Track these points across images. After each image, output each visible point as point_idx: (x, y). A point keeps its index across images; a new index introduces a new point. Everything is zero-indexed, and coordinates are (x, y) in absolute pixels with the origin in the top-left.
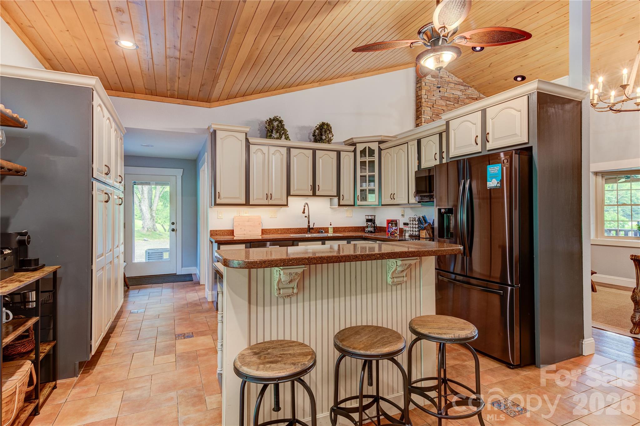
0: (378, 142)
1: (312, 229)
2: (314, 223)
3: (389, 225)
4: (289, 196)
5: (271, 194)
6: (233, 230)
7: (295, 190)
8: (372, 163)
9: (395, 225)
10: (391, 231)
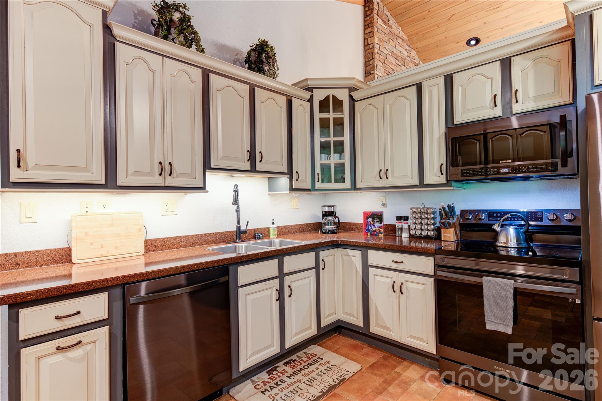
0: (347, 90)
1: (245, 232)
2: (248, 222)
3: (369, 220)
4: (207, 170)
5: (170, 163)
6: (69, 249)
7: (219, 158)
8: (339, 123)
9: (379, 221)
10: (372, 229)
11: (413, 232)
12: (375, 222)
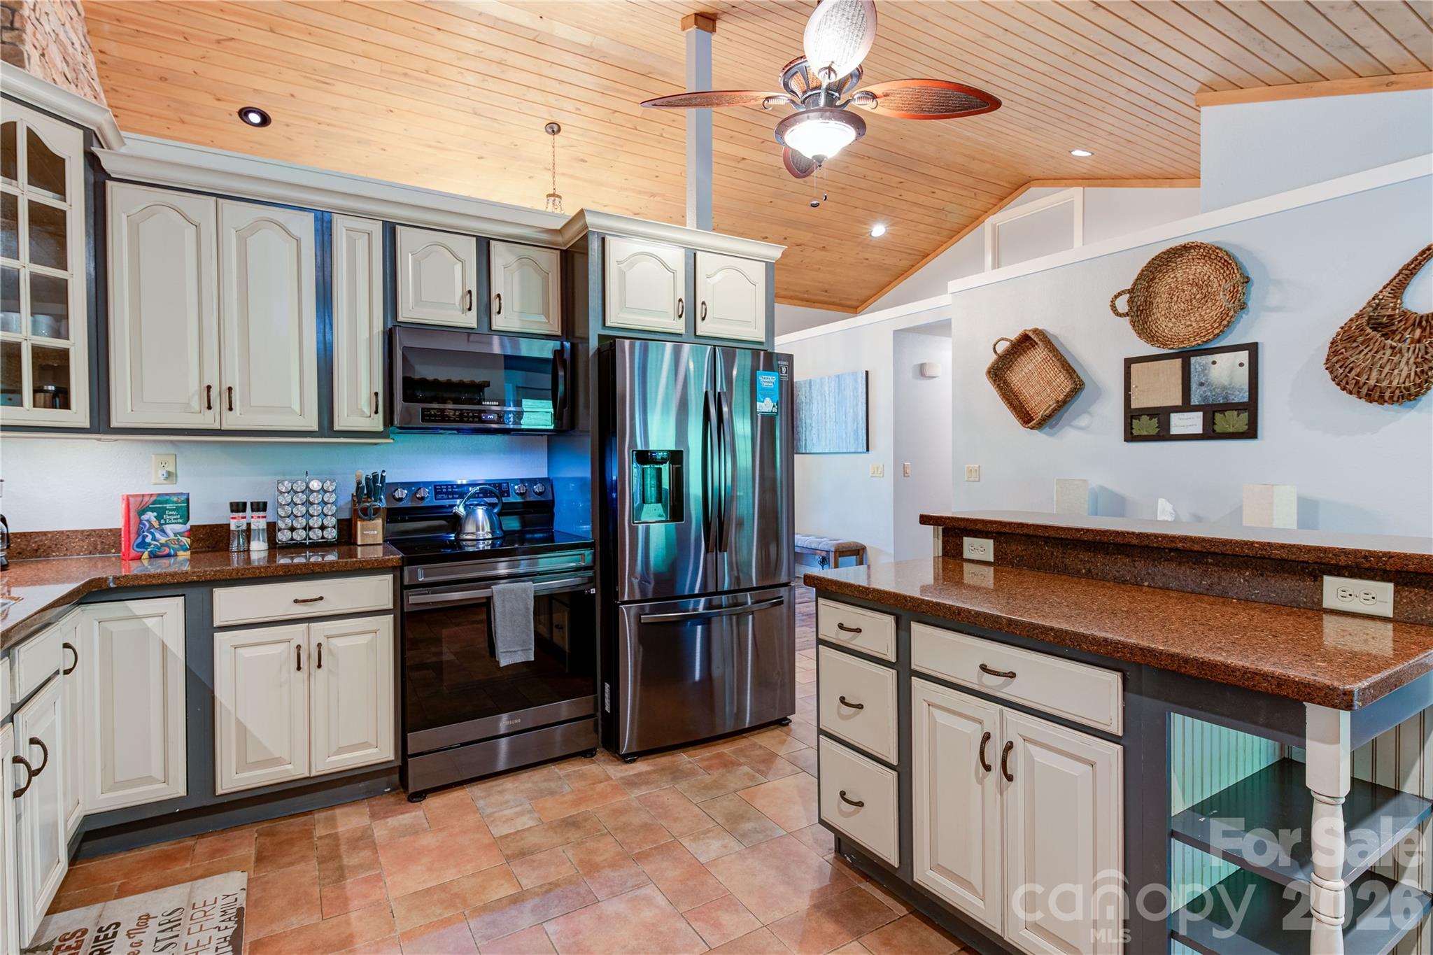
0: (82, 133)
3: (145, 517)
9: (179, 516)
10: (157, 541)
11: (283, 536)
12: (165, 520)
